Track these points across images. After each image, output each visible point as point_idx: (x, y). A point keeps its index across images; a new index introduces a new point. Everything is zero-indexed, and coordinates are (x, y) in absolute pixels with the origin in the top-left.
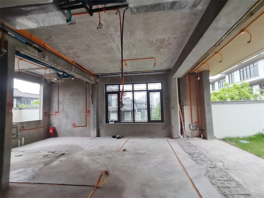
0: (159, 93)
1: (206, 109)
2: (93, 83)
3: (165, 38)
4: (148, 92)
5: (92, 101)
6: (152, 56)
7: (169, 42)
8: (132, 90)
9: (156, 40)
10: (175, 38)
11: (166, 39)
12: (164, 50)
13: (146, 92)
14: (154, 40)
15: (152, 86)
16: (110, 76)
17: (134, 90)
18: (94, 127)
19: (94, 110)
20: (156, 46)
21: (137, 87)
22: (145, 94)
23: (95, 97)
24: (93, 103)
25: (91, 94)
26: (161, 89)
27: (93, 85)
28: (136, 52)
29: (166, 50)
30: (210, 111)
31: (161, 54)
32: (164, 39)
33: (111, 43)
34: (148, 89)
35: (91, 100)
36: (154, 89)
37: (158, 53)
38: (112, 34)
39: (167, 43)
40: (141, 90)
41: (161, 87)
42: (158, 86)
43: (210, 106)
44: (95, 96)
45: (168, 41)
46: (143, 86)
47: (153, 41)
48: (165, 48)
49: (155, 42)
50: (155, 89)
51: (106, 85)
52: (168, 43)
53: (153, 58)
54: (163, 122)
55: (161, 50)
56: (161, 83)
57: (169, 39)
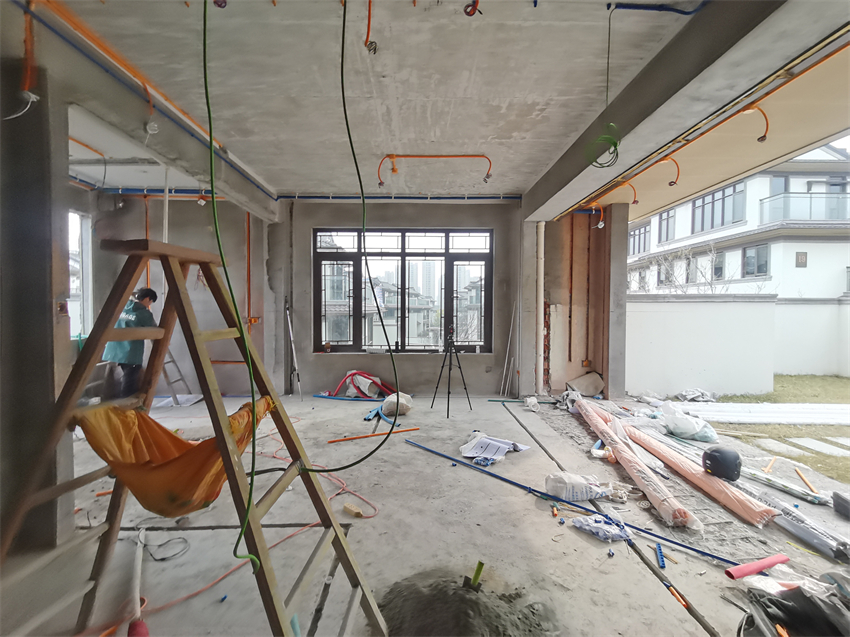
0: (483, 263)
1: (613, 317)
2: (276, 220)
3: (537, 101)
4: (451, 259)
5: (269, 280)
6: (483, 150)
7: (544, 114)
8: (400, 251)
9: (510, 106)
10: (564, 105)
11: (538, 104)
12: (524, 135)
13: (443, 258)
14: (504, 106)
15: (462, 242)
16: (331, 201)
17: (407, 251)
18: (277, 363)
19: (277, 311)
20: (502, 123)
21: (417, 241)
22: (439, 265)
23: (280, 269)
24: (271, 288)
25: (266, 257)
26: (488, 251)
27: (273, 227)
28: (438, 133)
29: (528, 136)
30: (622, 322)
31: (510, 148)
32: (535, 104)
33: (372, 101)
34: (451, 251)
35: (266, 278)
36: (467, 251)
37: (501, 144)
38: (384, 74)
39: (538, 115)
40: (427, 251)
41: (488, 246)
42: (479, 242)
43: (621, 307)
44: (281, 263)
45: (542, 110)
46: (433, 241)
47: (499, 107)
48: (527, 131)
49: (503, 111)
50: (471, 251)
51: (316, 231)
52: (539, 117)
53: (483, 156)
54: (490, 351)
55: (514, 134)
56: (488, 234)
57: (547, 104)
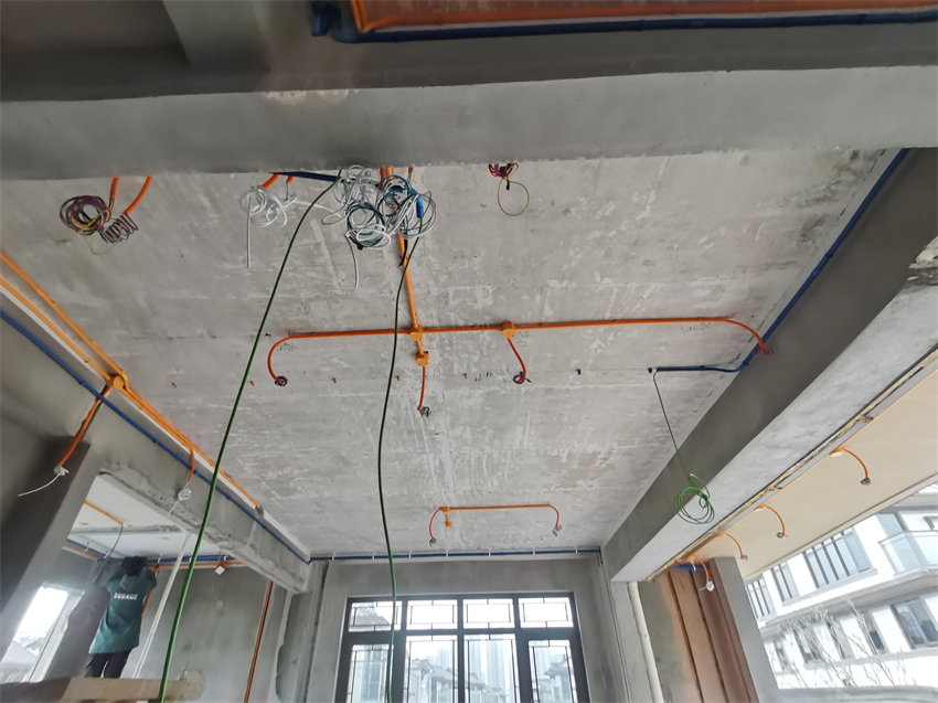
0: (567, 642)
2: (304, 589)
3: (597, 450)
4: (524, 637)
5: (279, 679)
6: (547, 498)
7: (608, 462)
8: (456, 626)
9: (570, 455)
10: (628, 453)
11: (600, 453)
12: (590, 483)
13: (513, 636)
14: (564, 456)
16: (373, 561)
17: (465, 626)
20: (564, 472)
21: (477, 611)
22: (508, 644)
23: (295, 662)
26: (571, 624)
27: (297, 599)
28: (496, 483)
29: (595, 483)
31: (577, 496)
32: (595, 454)
33: (425, 456)
34: (522, 625)
36: (543, 625)
37: (567, 492)
38: (437, 431)
39: (601, 464)
40: (492, 626)
41: (570, 618)
42: (558, 610)
44: (298, 653)
45: (605, 459)
46: (499, 611)
47: (559, 458)
48: (593, 479)
49: (564, 460)
50: (550, 625)
51: (351, 601)
52: (604, 466)
53: (548, 505)
55: (580, 482)
56: (568, 600)
57: (610, 453)
